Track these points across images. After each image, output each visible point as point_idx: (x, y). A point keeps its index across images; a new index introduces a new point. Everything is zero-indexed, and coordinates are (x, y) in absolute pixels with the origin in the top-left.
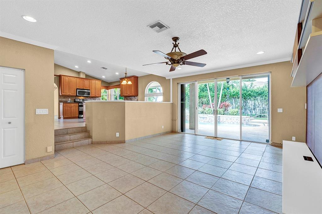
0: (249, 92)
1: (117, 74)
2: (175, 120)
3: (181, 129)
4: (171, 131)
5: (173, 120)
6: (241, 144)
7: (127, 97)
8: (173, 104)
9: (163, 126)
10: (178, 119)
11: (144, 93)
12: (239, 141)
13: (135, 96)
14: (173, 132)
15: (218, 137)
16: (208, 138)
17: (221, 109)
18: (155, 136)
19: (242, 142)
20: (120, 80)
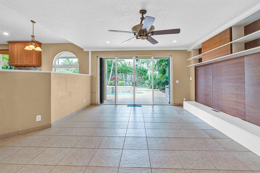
0: (129, 69)
1: (6, 34)
2: (95, 93)
3: (100, 101)
4: (90, 104)
5: (92, 93)
6: (153, 108)
7: (22, 66)
8: (92, 77)
9: (85, 100)
10: (97, 91)
11: (52, 64)
12: (152, 106)
13: (37, 66)
14: (92, 104)
15: (136, 104)
16: (129, 106)
17: (112, 81)
18: (79, 112)
19: (154, 106)
20: (8, 43)
